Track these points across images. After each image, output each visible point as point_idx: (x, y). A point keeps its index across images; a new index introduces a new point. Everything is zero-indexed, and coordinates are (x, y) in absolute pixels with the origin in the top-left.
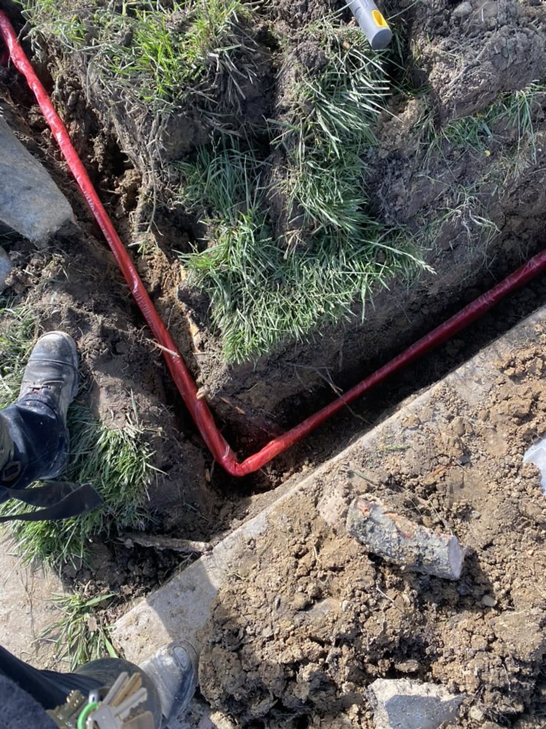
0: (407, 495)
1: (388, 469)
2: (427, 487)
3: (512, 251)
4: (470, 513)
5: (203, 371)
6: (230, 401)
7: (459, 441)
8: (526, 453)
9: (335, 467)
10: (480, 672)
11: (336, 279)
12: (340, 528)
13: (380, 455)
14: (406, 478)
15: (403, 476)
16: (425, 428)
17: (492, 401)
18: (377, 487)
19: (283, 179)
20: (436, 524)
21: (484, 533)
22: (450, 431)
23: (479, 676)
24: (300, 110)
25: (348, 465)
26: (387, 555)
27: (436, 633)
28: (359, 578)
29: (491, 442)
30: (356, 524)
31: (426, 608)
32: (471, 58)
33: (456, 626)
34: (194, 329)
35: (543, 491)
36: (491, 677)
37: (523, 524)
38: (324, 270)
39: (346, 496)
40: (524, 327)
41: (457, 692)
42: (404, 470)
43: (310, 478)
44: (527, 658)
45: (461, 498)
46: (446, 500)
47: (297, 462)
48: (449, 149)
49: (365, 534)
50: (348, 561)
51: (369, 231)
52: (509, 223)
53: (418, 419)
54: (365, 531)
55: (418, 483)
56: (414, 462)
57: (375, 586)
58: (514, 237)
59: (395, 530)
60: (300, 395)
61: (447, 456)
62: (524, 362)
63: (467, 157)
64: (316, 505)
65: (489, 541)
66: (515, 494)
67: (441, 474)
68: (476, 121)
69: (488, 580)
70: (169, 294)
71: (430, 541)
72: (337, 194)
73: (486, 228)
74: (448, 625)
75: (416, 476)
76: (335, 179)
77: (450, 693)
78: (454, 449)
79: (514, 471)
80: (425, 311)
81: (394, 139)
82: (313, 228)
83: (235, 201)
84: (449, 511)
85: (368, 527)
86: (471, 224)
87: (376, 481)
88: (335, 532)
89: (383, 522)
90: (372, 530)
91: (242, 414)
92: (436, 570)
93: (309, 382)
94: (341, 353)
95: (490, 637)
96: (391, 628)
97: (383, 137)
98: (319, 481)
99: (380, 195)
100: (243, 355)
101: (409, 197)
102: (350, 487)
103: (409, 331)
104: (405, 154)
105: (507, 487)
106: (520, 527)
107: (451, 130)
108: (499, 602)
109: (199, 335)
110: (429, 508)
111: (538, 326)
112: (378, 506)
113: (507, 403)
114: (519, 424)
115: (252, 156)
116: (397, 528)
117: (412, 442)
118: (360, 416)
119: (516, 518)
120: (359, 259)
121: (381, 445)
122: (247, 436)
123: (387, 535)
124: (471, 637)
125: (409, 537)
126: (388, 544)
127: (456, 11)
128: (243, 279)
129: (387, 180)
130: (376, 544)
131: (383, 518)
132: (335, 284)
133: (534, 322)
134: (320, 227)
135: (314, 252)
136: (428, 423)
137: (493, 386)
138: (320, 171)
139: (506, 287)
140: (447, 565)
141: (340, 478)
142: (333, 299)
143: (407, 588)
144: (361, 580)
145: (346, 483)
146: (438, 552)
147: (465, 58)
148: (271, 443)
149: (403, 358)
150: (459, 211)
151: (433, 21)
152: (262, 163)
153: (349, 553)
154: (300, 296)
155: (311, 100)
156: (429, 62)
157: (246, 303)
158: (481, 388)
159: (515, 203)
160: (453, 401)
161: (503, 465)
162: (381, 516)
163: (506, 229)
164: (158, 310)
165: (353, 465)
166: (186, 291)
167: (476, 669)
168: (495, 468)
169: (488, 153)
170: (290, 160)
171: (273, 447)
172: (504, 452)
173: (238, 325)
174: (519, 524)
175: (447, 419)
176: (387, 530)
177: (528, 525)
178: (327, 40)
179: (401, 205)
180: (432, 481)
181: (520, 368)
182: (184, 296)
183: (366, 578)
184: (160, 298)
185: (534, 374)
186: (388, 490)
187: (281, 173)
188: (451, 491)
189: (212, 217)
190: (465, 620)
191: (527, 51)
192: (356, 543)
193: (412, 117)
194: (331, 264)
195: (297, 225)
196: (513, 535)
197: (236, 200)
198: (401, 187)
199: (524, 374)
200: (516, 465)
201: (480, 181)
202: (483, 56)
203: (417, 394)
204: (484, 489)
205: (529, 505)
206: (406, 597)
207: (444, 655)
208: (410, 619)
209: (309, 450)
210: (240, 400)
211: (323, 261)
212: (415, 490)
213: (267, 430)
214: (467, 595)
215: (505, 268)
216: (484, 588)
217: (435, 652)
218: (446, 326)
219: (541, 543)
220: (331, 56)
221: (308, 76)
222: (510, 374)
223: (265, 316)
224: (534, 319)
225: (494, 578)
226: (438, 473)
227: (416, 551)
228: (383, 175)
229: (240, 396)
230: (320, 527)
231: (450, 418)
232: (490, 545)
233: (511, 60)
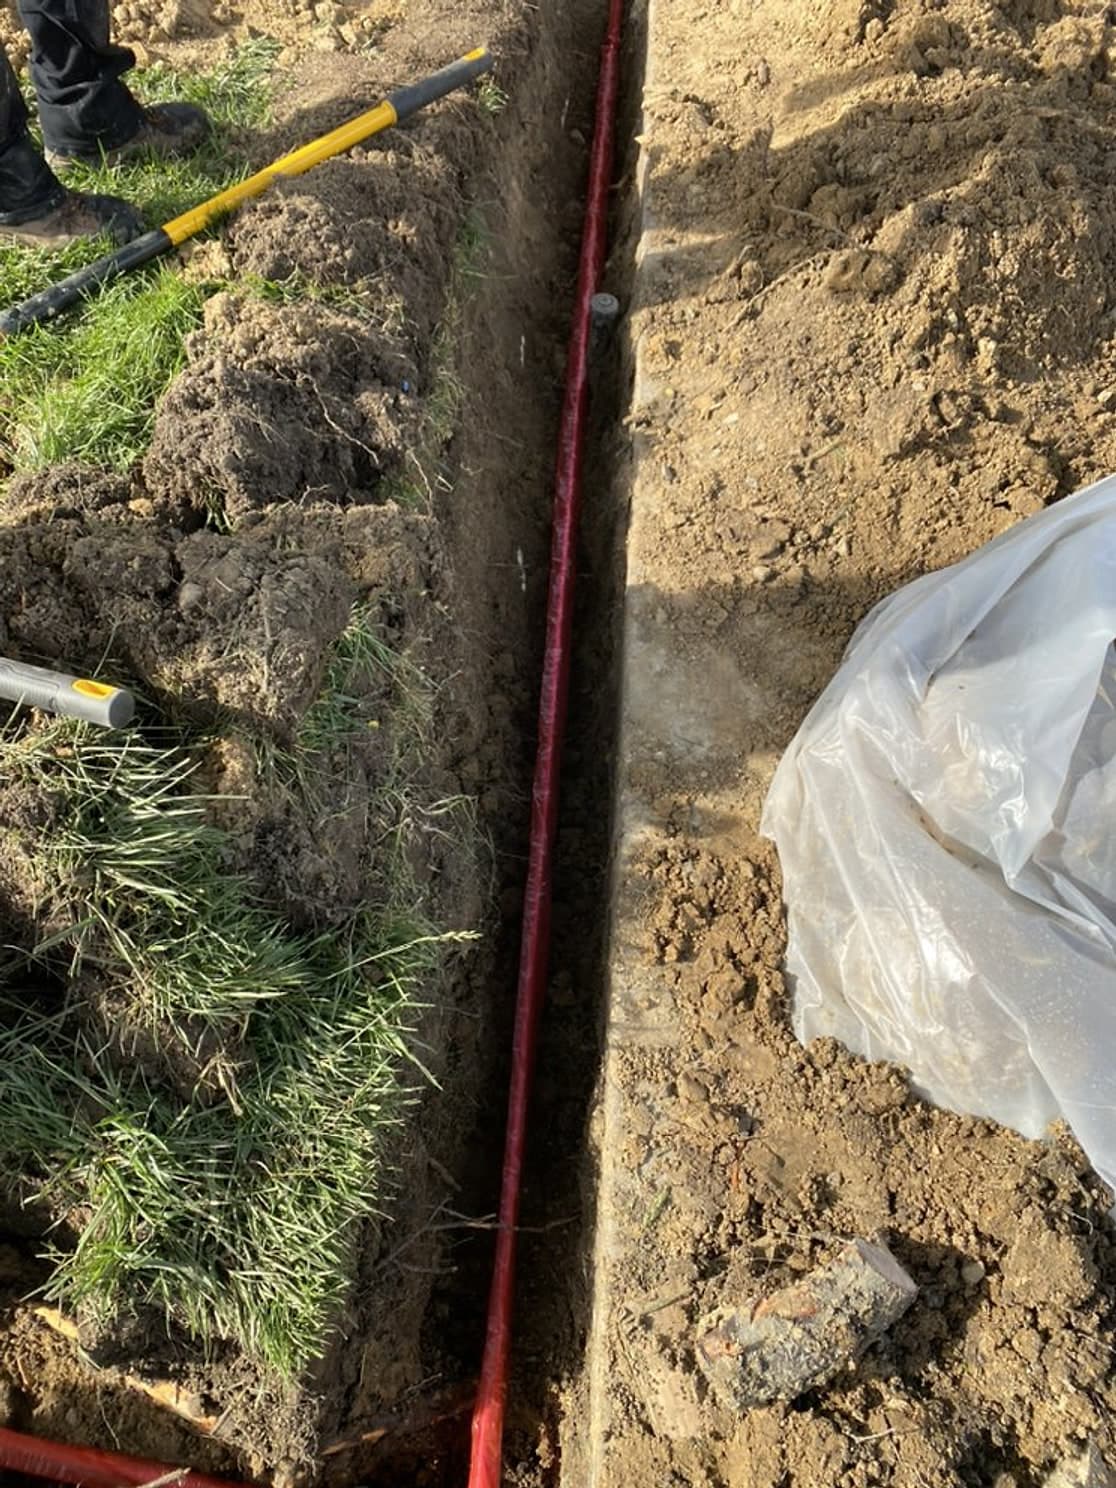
0: (738, 1256)
1: (679, 1252)
2: (748, 1215)
3: (501, 804)
4: (827, 1185)
5: (249, 1447)
6: (344, 1440)
7: (714, 1108)
8: (796, 1033)
9: (614, 1338)
10: (1073, 1379)
11: (342, 1065)
12: (718, 1421)
13: (649, 1246)
14: (712, 1236)
15: (706, 1237)
16: (660, 1138)
17: (691, 1012)
18: (695, 1296)
19: (128, 1004)
20: (812, 1251)
21: (871, 1191)
22: (692, 1108)
23: (1078, 1387)
24: (74, 891)
25: (629, 1313)
26: (815, 1374)
27: (976, 1402)
28: (824, 1459)
29: (747, 1065)
30: (736, 1384)
31: (929, 1384)
32: (261, 643)
33: (983, 1356)
34: (164, 1392)
35: (863, 1059)
36: (1090, 1370)
37: (891, 1126)
38: (310, 1072)
39: (675, 1363)
40: (625, 883)
41: (1082, 1444)
42: (698, 1227)
43: (597, 1400)
44: (1087, 1289)
45: (798, 1180)
46: (785, 1203)
47: (539, 1406)
48: (326, 760)
49: (762, 1384)
50: (783, 1453)
51: (321, 955)
52: (464, 775)
53: (640, 1136)
54: (758, 1378)
55: (734, 1224)
56: (696, 1202)
57: (851, 1441)
58: (486, 786)
59: (790, 1324)
60: (437, 1294)
61: (724, 1144)
62: (673, 925)
63: (355, 748)
64: (651, 1432)
65: (885, 1194)
66: (843, 1100)
67: (743, 1176)
68: (327, 703)
69: (943, 1246)
70: (46, 1385)
71: (840, 1284)
72: (235, 951)
73: (454, 809)
74: (975, 1371)
75: (720, 1218)
76: (214, 934)
77: (1079, 1458)
78: (721, 1126)
79: (809, 1072)
80: (479, 981)
81: (246, 810)
82: (237, 1028)
83: (68, 1111)
84: (805, 1214)
85: (755, 1366)
86: (435, 821)
87: (685, 1289)
88: (717, 1436)
89: (765, 1333)
90: (765, 1365)
91: (382, 1439)
92: (888, 1313)
93: (430, 1259)
94: (434, 1163)
95: (1029, 1317)
96: (932, 1473)
97: (228, 823)
98: (617, 1389)
99: (295, 896)
100: (314, 1333)
101: (335, 863)
102: (664, 1342)
103: (485, 1029)
104: (279, 815)
105: (825, 1102)
106: (892, 1132)
107: (307, 736)
108: (983, 1259)
109: (184, 1392)
110: (780, 1242)
111: (638, 866)
112: (733, 1318)
113: (711, 994)
114: (750, 1006)
115: (37, 1019)
116: (789, 1319)
117: (665, 1177)
118: (553, 1224)
119: (877, 1127)
120: (347, 1006)
121: (636, 1230)
122: (422, 1464)
123: (789, 1346)
124: (1012, 1348)
125: (814, 1312)
126: (802, 1358)
127: (182, 603)
128: (192, 1214)
129: (285, 869)
130: (787, 1379)
131: (758, 1327)
132: (346, 1074)
133: (629, 867)
134: (247, 1018)
135: (268, 1060)
136: (656, 1128)
137: (672, 991)
138: (181, 944)
139: (542, 852)
140: (892, 1289)
141: (640, 1347)
142: (366, 1098)
143: (882, 1387)
144: (828, 1457)
145: (655, 1343)
146: (864, 1287)
147: (253, 647)
148: (475, 1426)
149: (521, 1075)
150: (408, 820)
151: (161, 634)
152: (62, 1015)
153: (770, 1441)
154: (310, 1144)
155: (81, 865)
156: (206, 683)
157: (234, 1246)
158: (662, 1010)
159: (448, 748)
160: (652, 1063)
161: (791, 1079)
162: (753, 1327)
163: (469, 786)
164: (53, 1433)
165: (636, 1304)
166: (105, 1341)
167: (1066, 1382)
168: (788, 1094)
169: (375, 723)
170: (115, 969)
171: (485, 1427)
172: (774, 1061)
173: (257, 1296)
174: (888, 1132)
175: (670, 1096)
176: (781, 1338)
177: (896, 1121)
178: (29, 768)
179: (335, 883)
180: (745, 1199)
181: (676, 939)
182: (109, 1353)
183: (829, 1446)
184: (35, 1412)
185: (698, 928)
186: (712, 1281)
187: (116, 1001)
188: (779, 1185)
189: (45, 1176)
190: (981, 1335)
191: (316, 582)
192: (763, 1413)
193: (245, 766)
194: (313, 1052)
195: (208, 1050)
196: (898, 1152)
197: (67, 1107)
198: (313, 860)
199: (687, 939)
200: (804, 1062)
201: (397, 760)
202: (272, 629)
203: (597, 1102)
204: (806, 1134)
205: (871, 1094)
206: (895, 1402)
207: (1017, 1419)
208: (934, 1425)
209: (538, 1364)
210: (363, 1416)
211: (295, 1059)
212: (739, 1237)
213: (445, 1413)
214: (947, 1298)
215: (514, 831)
216: (950, 1263)
217: (1005, 1430)
218: (527, 974)
219: (931, 1126)
220: (61, 783)
221: (47, 836)
222: (675, 957)
223: (288, 1234)
224: (626, 863)
225: (945, 1236)
226: (738, 1180)
227: (842, 1321)
228: (271, 868)
229: (356, 1411)
230: (692, 1457)
231: (673, 1090)
232: (892, 1197)
233: (308, 608)
